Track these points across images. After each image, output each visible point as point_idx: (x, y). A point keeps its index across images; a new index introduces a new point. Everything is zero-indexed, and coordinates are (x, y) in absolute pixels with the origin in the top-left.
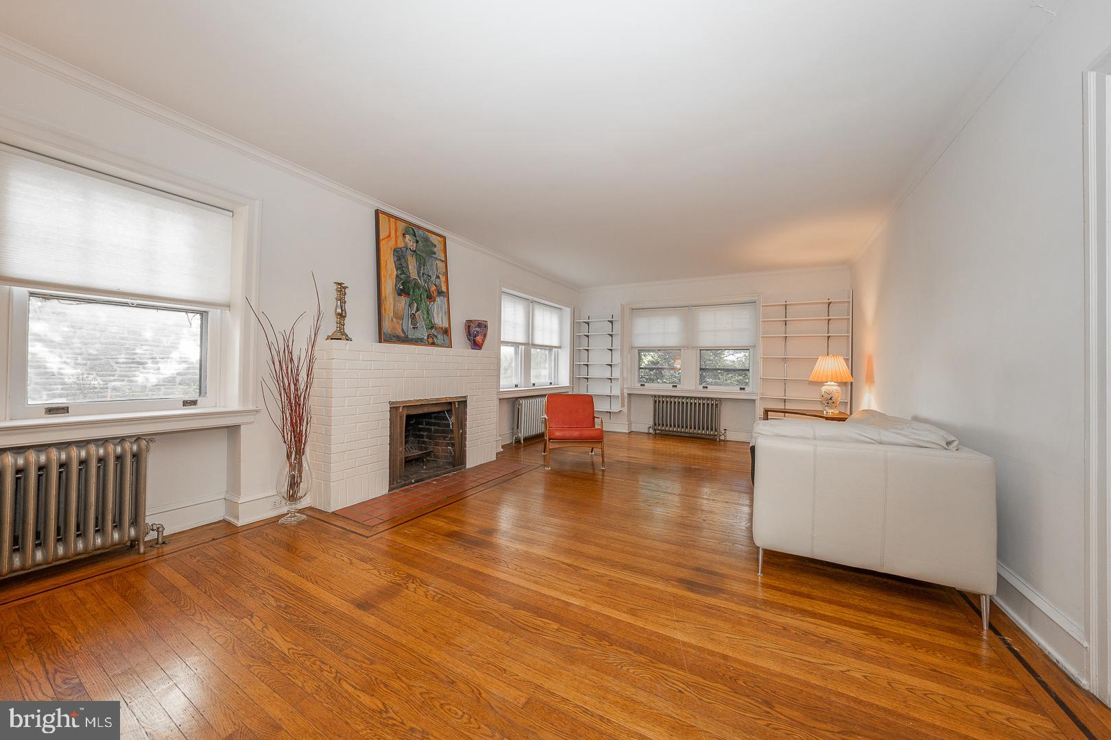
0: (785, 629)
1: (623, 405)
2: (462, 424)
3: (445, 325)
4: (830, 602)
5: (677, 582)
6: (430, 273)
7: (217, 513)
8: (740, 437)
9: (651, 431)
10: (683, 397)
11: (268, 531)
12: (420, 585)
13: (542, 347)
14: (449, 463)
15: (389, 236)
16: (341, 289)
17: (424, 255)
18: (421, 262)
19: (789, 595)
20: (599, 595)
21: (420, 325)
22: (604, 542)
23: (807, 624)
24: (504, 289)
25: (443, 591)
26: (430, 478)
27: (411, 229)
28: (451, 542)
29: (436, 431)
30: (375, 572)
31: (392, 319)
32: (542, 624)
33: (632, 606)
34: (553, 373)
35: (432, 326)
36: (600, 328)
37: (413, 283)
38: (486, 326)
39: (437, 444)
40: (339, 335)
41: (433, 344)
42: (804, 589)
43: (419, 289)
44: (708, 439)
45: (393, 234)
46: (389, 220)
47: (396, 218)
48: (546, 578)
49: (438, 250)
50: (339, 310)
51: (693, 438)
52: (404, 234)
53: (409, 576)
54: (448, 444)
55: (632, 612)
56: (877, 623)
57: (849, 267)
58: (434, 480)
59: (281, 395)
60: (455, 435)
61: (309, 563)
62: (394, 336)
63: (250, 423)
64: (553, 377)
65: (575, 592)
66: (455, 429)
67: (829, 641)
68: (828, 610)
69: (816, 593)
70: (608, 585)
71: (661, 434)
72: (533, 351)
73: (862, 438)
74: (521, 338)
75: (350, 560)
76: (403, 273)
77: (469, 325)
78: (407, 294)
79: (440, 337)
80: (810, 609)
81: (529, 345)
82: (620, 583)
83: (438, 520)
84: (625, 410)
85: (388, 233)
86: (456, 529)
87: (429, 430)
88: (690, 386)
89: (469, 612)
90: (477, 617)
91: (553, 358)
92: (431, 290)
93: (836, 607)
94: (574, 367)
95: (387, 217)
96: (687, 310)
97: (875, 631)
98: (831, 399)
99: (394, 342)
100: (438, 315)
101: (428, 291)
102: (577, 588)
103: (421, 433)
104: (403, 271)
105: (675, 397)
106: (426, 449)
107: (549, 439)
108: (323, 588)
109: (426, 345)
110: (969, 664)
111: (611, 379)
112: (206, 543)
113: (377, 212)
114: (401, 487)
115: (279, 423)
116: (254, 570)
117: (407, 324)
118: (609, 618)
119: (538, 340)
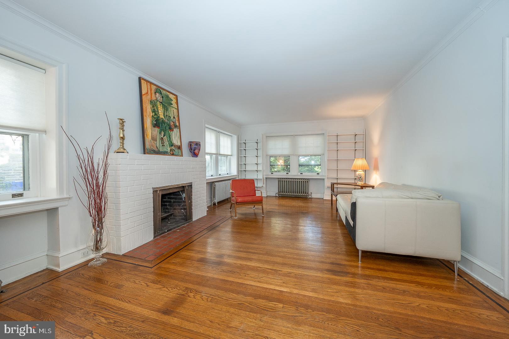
0: (384, 288)
1: (264, 184)
2: (190, 197)
3: (179, 144)
4: (395, 272)
5: (326, 271)
6: (170, 115)
7: (42, 265)
8: (318, 196)
9: (277, 195)
10: (292, 179)
11: (83, 272)
12: (196, 293)
13: (224, 155)
14: (184, 219)
15: (147, 93)
16: (122, 122)
17: (166, 105)
18: (166, 108)
19: (377, 271)
20: (294, 284)
21: (166, 144)
22: (282, 254)
23: (392, 284)
24: (207, 126)
25: (211, 295)
26: (175, 228)
27: (159, 90)
28: (202, 264)
29: (174, 202)
30: (165, 289)
31: (151, 141)
32: (273, 305)
33: (313, 288)
34: (228, 169)
35: (172, 145)
36: (251, 146)
37: (161, 120)
38: (200, 145)
39: (175, 209)
40: (122, 150)
41: (173, 154)
42: (381, 267)
43: (165, 124)
44: (304, 198)
45: (149, 91)
46: (147, 84)
47: (151, 83)
48: (264, 279)
49: (174, 102)
50: (122, 136)
51: (297, 197)
52: (155, 93)
53: (187, 288)
54: (181, 209)
55: (314, 290)
56: (417, 279)
57: (363, 118)
58: (178, 229)
59: (87, 187)
60: (187, 203)
61: (119, 290)
62: (152, 151)
63: (65, 206)
64: (228, 170)
65: (281, 284)
66: (186, 200)
67: (404, 291)
68: (395, 276)
69: (387, 268)
70: (296, 278)
71: (282, 197)
72: (219, 158)
73: (403, 196)
74: (214, 151)
75: (146, 284)
76: (156, 114)
77: (190, 144)
78: (158, 127)
79: (176, 150)
80: (388, 276)
81: (218, 154)
82: (301, 275)
83: (190, 252)
84: (264, 186)
85: (146, 92)
86: (203, 256)
87: (170, 202)
88: (294, 173)
89: (231, 305)
90: (237, 307)
91: (228, 161)
92: (171, 125)
93: (398, 274)
94: (239, 165)
95: (145, 82)
96: (293, 137)
97: (418, 283)
98: (361, 177)
99: (152, 154)
100: (175, 138)
101: (169, 125)
102: (281, 281)
103: (165, 203)
104: (155, 113)
105: (288, 179)
106: (168, 212)
107: (236, 203)
108: (136, 305)
109: (169, 155)
110: (460, 293)
111: (257, 171)
112: (38, 286)
113: (140, 79)
114: (160, 235)
115: (87, 205)
116: (82, 300)
117: (158, 143)
118: (305, 296)
119: (222, 152)
